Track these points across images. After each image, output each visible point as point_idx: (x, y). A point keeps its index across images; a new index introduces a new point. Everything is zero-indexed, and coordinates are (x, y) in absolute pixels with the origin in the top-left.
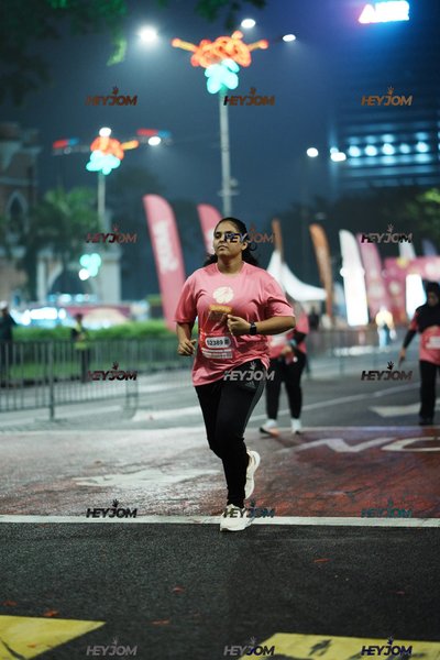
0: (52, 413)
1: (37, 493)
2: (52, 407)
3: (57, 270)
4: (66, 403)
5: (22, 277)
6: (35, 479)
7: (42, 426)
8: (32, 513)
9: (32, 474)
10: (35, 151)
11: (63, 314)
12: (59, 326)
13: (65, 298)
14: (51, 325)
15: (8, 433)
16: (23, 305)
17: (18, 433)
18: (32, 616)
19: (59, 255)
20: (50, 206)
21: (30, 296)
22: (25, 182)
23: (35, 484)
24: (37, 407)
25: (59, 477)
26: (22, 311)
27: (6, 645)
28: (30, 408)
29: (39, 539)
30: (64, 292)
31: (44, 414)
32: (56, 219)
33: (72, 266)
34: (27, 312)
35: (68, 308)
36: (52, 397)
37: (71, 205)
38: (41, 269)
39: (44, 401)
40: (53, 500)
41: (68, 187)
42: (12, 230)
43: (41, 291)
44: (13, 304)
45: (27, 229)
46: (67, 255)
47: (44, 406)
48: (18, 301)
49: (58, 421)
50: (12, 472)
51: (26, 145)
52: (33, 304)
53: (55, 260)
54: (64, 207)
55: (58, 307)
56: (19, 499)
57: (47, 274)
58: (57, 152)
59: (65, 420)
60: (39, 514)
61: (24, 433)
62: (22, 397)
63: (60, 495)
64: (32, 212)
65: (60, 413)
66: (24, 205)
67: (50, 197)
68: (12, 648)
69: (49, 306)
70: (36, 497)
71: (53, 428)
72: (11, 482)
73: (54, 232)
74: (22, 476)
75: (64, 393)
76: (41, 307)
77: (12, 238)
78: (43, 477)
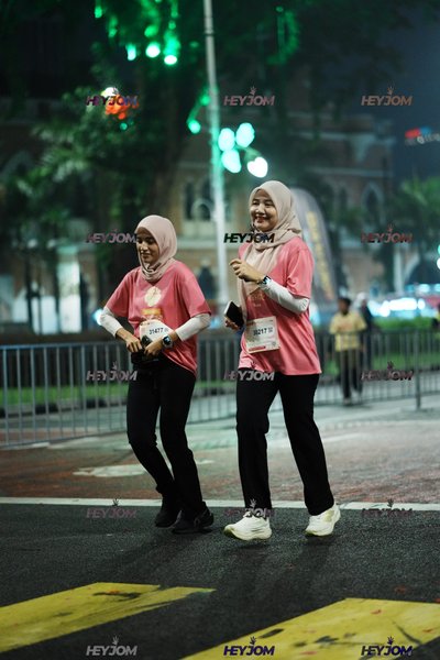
0: (419, 404)
1: (414, 481)
2: (418, 397)
3: (414, 260)
4: (431, 393)
5: (379, 269)
6: (409, 468)
7: (410, 416)
8: (411, 501)
9: (406, 462)
10: (389, 142)
11: (422, 305)
12: (419, 317)
13: (424, 288)
14: (410, 316)
15: (376, 423)
16: (381, 296)
17: (386, 423)
18: (424, 601)
19: (416, 245)
20: (406, 197)
21: (387, 287)
22: (380, 174)
23: (411, 472)
24: (403, 397)
25: (433, 465)
26: (381, 303)
27: (401, 630)
28: (396, 398)
29: (421, 526)
30: (421, 282)
31: (411, 404)
32: (413, 209)
33: (429, 256)
34: (386, 303)
35: (428, 299)
36: (418, 388)
37: (426, 195)
38: (398, 260)
39: (409, 391)
40: (431, 488)
41: (423, 176)
42: (368, 221)
43: (399, 281)
44: (371, 295)
45: (383, 220)
46: (424, 245)
47: (409, 396)
48: (376, 292)
49: (425, 411)
50: (385, 461)
51: (381, 137)
52: (390, 294)
53: (412, 250)
54: (419, 197)
55: (417, 298)
56: (396, 487)
57: (404, 265)
58: (410, 141)
59: (432, 410)
60: (418, 502)
61: (392, 423)
62: (389, 388)
63: (437, 483)
64: (388, 203)
65: (427, 403)
66: (380, 196)
67: (405, 187)
68: (408, 632)
69: (407, 296)
70: (412, 486)
71: (421, 418)
72: (387, 471)
73: (410, 222)
74: (396, 465)
75: (430, 383)
76: (399, 298)
77: (368, 229)
78: (418, 466)
